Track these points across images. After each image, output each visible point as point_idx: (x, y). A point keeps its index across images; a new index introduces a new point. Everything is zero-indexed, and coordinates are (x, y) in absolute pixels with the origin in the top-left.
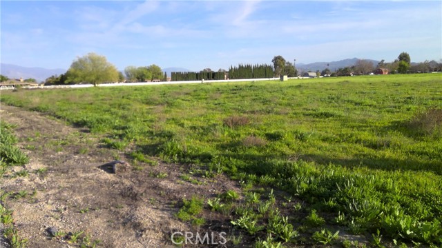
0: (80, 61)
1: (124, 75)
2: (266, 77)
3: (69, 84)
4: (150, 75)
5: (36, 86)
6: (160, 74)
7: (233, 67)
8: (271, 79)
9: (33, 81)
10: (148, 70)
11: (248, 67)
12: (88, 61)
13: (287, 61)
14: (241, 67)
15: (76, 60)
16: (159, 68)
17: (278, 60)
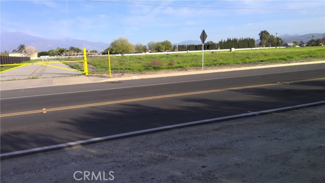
0: (115, 42)
1: (148, 48)
2: (248, 48)
3: (115, 53)
4: (164, 47)
5: (97, 55)
6: (170, 46)
7: (223, 41)
8: (253, 49)
9: (96, 52)
10: (163, 44)
11: (235, 40)
12: (119, 42)
13: (271, 35)
14: (229, 41)
15: (113, 41)
16: (170, 43)
17: (263, 34)
